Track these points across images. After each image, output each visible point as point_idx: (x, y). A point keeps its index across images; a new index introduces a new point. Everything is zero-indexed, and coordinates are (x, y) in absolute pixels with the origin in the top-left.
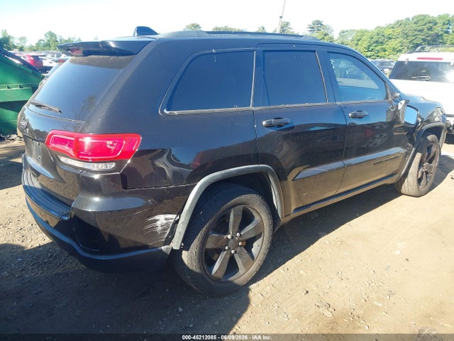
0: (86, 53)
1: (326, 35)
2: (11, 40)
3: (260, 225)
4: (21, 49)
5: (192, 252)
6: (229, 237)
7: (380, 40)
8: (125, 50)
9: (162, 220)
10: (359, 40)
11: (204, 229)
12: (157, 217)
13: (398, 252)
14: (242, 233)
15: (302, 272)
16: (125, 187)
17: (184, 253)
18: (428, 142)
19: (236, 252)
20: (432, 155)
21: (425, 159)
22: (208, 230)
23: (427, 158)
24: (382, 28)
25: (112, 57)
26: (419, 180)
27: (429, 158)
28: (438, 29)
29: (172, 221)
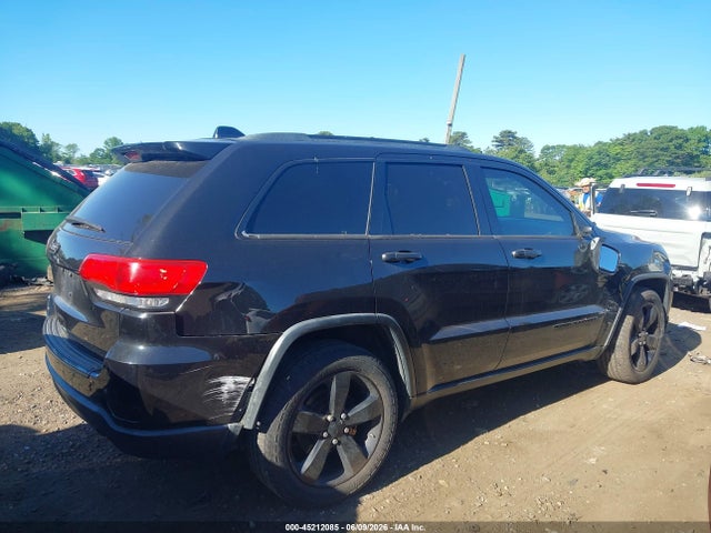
0: (147, 158)
1: (521, 151)
2: (55, 148)
3: (377, 405)
4: (68, 161)
5: (271, 436)
6: (329, 418)
7: (603, 162)
8: (196, 153)
9: (229, 383)
10: (571, 161)
11: (290, 402)
12: (222, 379)
13: (593, 461)
14: (349, 415)
15: (441, 482)
16: (180, 332)
17: (261, 436)
18: (643, 300)
19: (339, 443)
20: (651, 322)
21: (641, 326)
22: (297, 403)
23: (644, 326)
24: (605, 144)
25: (179, 163)
26: (634, 359)
27: (648, 326)
28: (690, 148)
29: (245, 386)
